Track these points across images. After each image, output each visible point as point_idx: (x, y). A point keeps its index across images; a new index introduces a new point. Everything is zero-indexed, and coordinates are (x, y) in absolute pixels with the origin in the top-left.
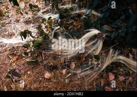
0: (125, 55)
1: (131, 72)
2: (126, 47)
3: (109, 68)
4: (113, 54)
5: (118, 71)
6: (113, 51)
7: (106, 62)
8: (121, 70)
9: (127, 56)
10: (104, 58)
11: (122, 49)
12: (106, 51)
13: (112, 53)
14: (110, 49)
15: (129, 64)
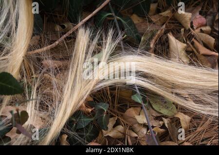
0: (152, 46)
1: (184, 119)
2: (153, 7)
3: (85, 121)
4: (94, 53)
5: (125, 125)
6: (92, 39)
7: (66, 97)
8: (141, 119)
9: (163, 50)
10: (54, 80)
11: (136, 19)
12: (56, 47)
13: (88, 47)
14: (77, 30)
15: (173, 87)
